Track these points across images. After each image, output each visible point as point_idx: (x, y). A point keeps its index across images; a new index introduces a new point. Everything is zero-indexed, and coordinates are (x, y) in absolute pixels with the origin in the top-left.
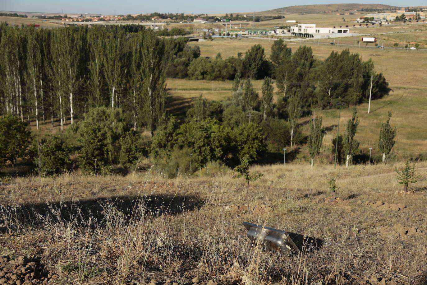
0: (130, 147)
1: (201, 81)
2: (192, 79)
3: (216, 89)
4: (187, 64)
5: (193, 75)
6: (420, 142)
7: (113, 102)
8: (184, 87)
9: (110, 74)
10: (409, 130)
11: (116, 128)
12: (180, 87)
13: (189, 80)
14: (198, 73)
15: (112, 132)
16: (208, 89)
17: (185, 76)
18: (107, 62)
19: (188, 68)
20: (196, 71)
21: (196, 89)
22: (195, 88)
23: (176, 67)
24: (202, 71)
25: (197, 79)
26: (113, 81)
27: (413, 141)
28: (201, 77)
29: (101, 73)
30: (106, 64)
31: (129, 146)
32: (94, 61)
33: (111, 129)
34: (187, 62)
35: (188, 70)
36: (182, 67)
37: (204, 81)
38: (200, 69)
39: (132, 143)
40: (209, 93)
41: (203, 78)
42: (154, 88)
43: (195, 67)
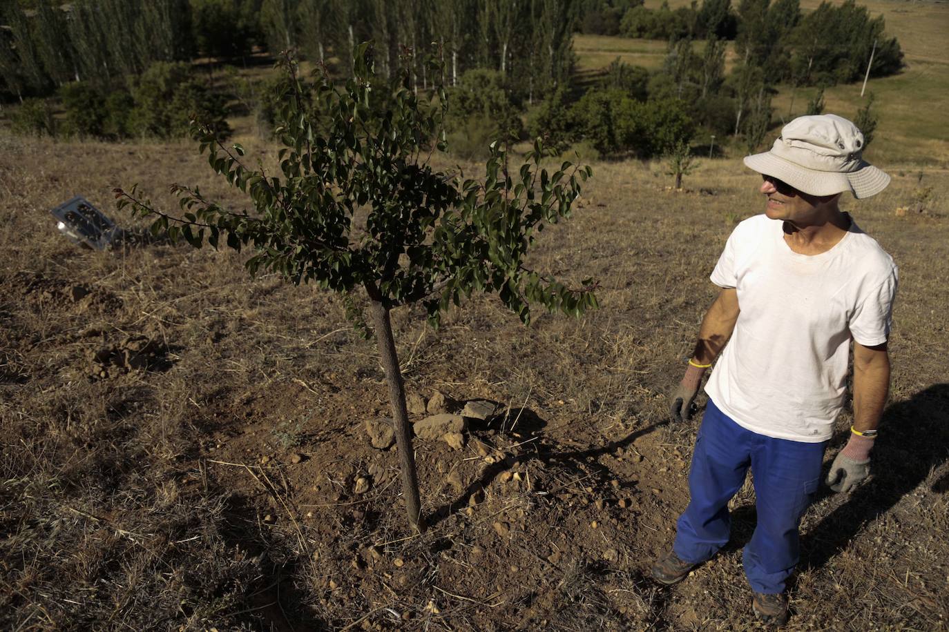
0: (505, 122)
1: (637, 40)
2: (624, 37)
3: (653, 52)
4: (619, 17)
5: (627, 31)
6: (922, 141)
7: (504, 64)
8: (611, 48)
9: (501, 26)
10: (913, 123)
11: (497, 97)
12: (606, 47)
13: (621, 37)
14: (633, 28)
15: (491, 102)
16: (642, 52)
17: (616, 32)
18: (499, 10)
19: (621, 21)
20: (631, 25)
21: (626, 51)
22: (624, 48)
23: (604, 19)
24: (639, 26)
25: (631, 37)
26: (505, 36)
27: (911, 140)
28: (636, 34)
29: (491, 26)
30: (496, 13)
31: (503, 120)
32: (484, 9)
33: (490, 97)
34: (620, 13)
35: (620, 24)
36: (612, 21)
37: (641, 40)
38: (636, 23)
39: (508, 117)
40: (643, 57)
41: (640, 37)
42: (556, 46)
43: (630, 21)
